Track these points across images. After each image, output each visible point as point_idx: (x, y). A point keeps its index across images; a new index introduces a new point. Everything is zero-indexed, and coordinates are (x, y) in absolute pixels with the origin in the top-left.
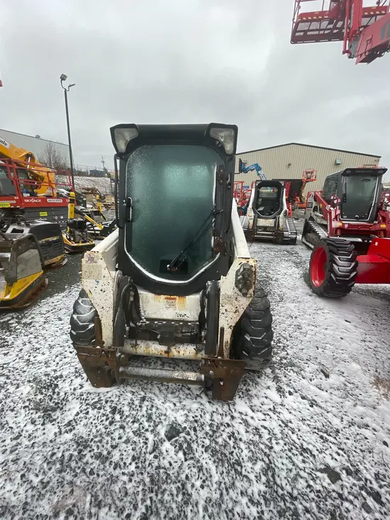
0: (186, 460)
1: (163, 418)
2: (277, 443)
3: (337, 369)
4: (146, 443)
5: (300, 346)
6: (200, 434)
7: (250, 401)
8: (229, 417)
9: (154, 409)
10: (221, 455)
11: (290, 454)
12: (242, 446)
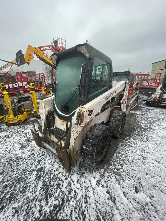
0: (34, 180)
1: (43, 164)
2: (73, 201)
3: (151, 192)
4: (30, 168)
5: (135, 168)
6: (47, 176)
7: (80, 177)
8: (65, 178)
9: (44, 160)
10: (46, 188)
11: (73, 210)
12: (59, 191)
